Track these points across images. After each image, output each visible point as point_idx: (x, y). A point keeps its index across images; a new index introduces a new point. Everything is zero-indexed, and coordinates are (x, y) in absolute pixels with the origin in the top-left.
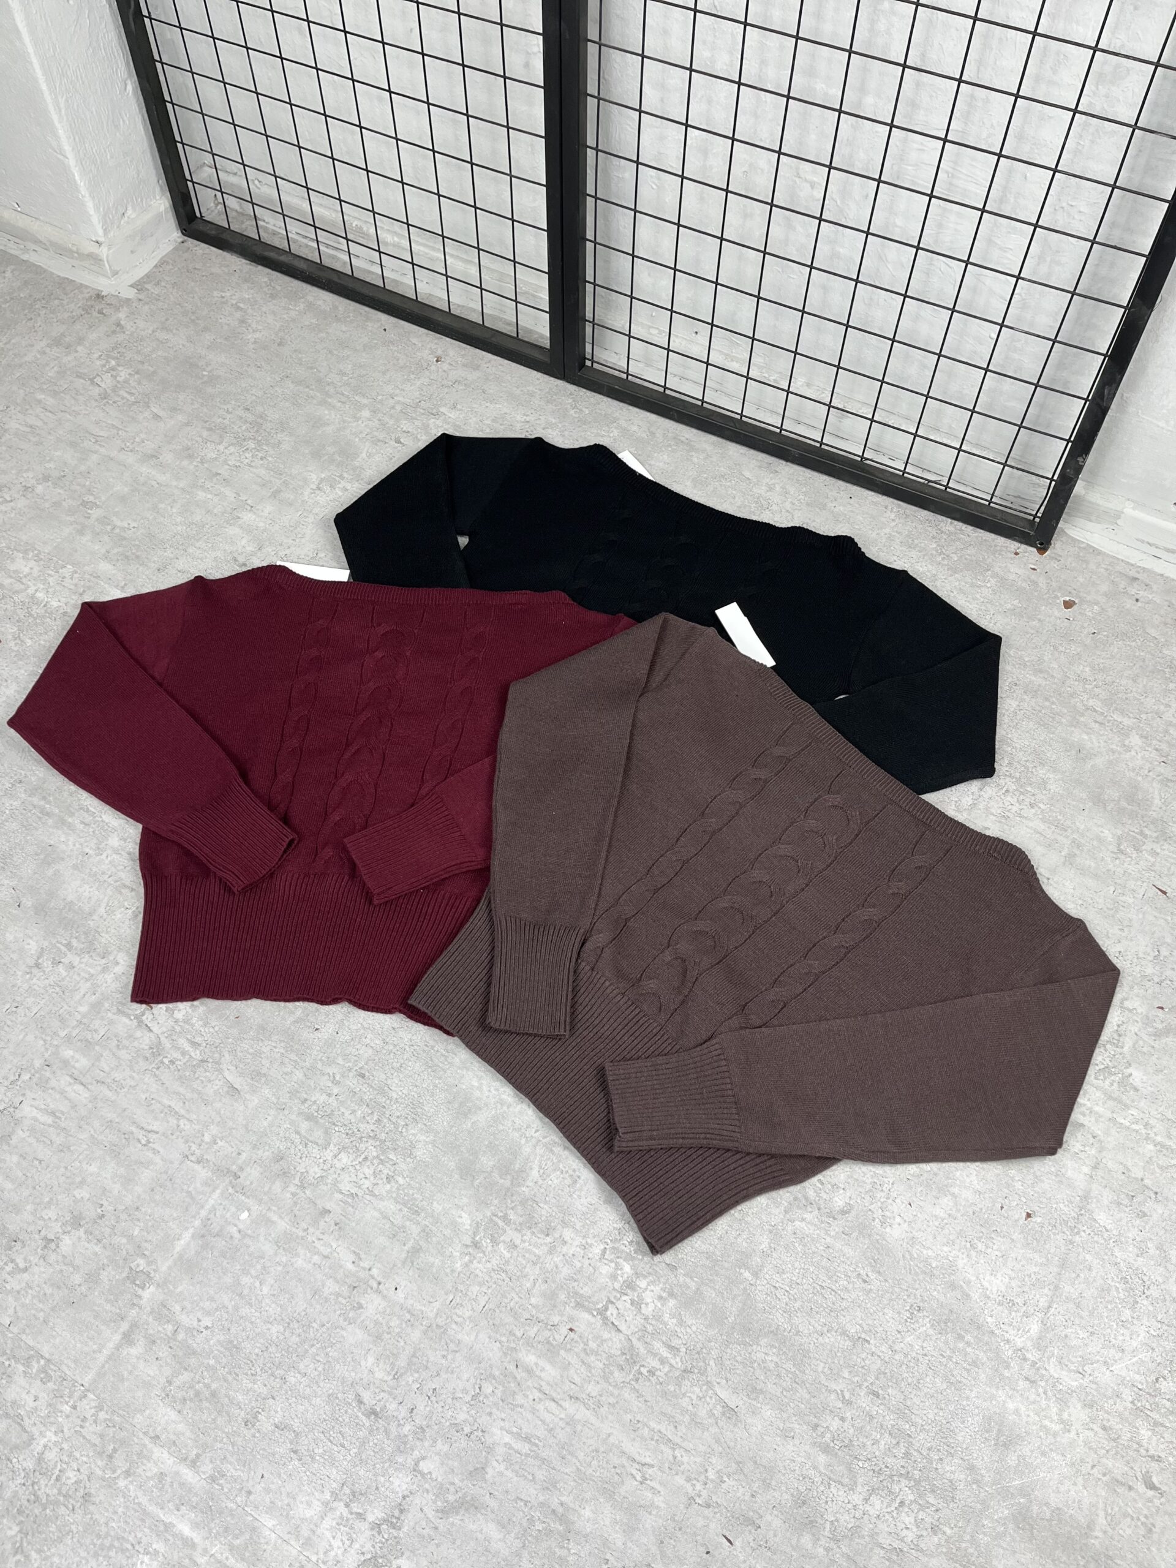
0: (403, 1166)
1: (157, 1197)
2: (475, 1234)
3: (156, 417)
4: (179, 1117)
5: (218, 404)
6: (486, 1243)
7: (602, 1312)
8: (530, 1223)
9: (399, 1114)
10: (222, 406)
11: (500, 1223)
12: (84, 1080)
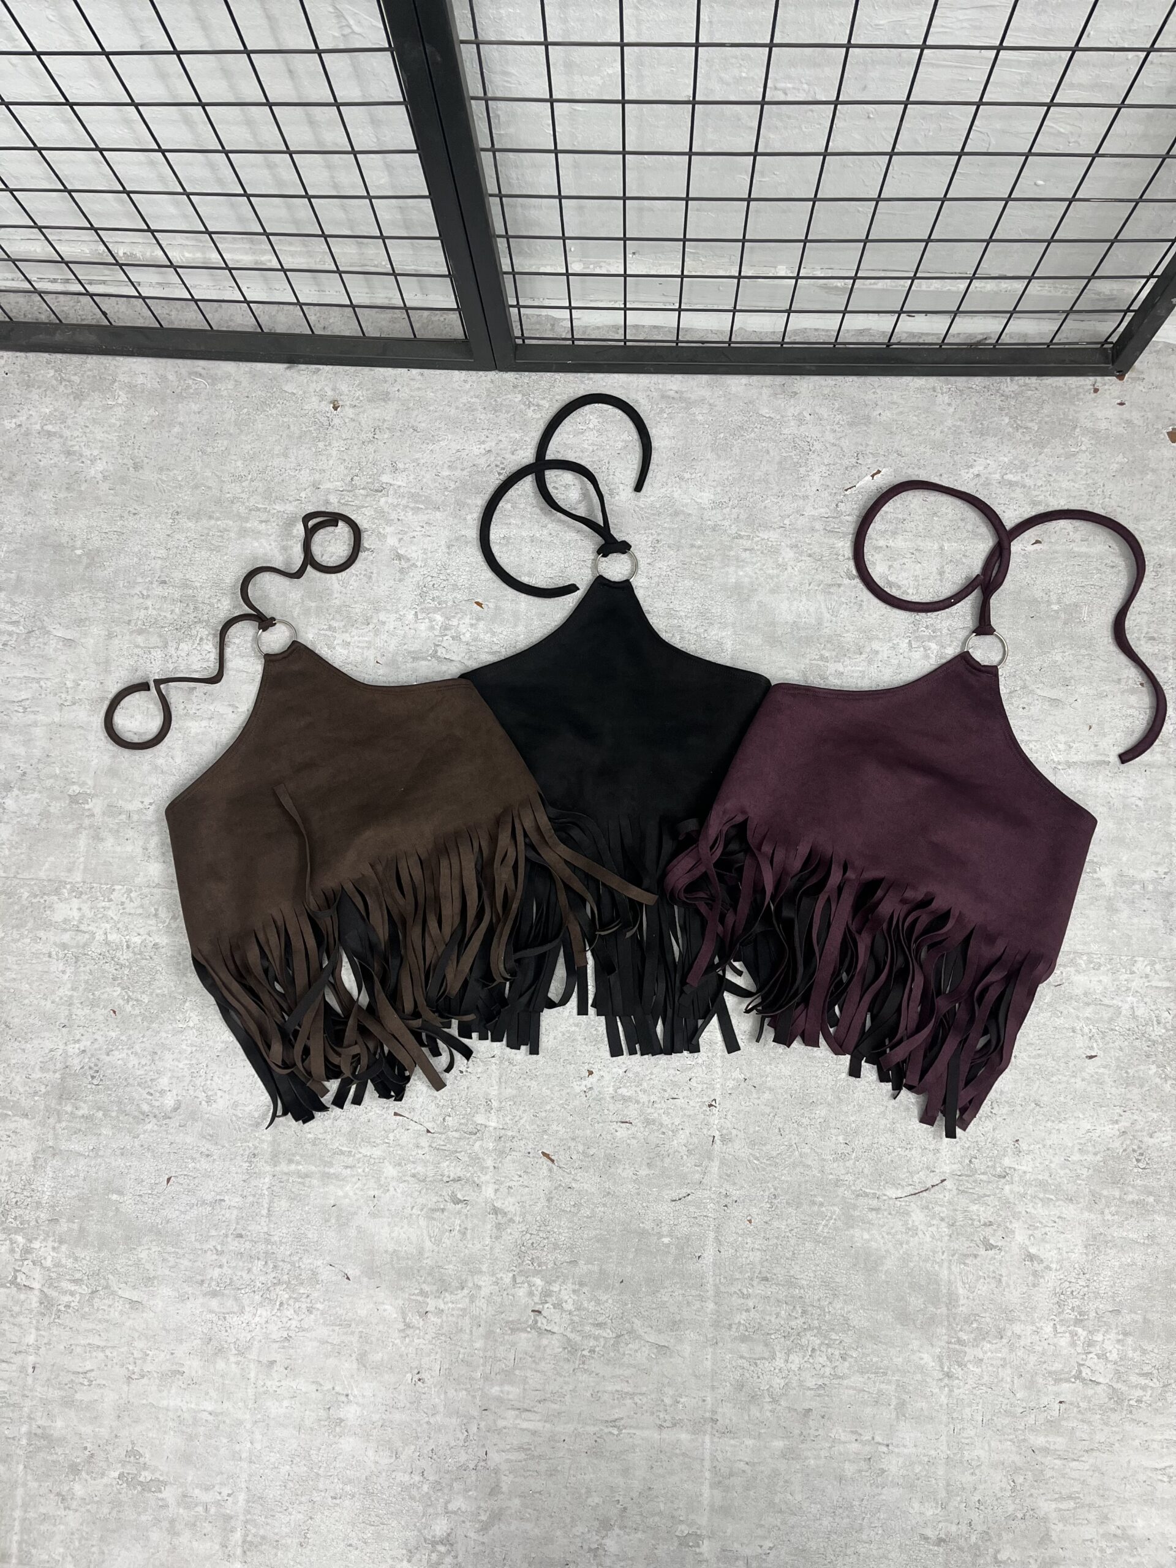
0: (848, 1340)
1: (661, 1471)
2: (942, 1368)
3: (69, 643)
4: (632, 1395)
5: (125, 591)
6: (956, 1370)
7: (1078, 1376)
8: (982, 1335)
9: (816, 1297)
10: (133, 592)
11: (957, 1347)
12: (525, 1406)
